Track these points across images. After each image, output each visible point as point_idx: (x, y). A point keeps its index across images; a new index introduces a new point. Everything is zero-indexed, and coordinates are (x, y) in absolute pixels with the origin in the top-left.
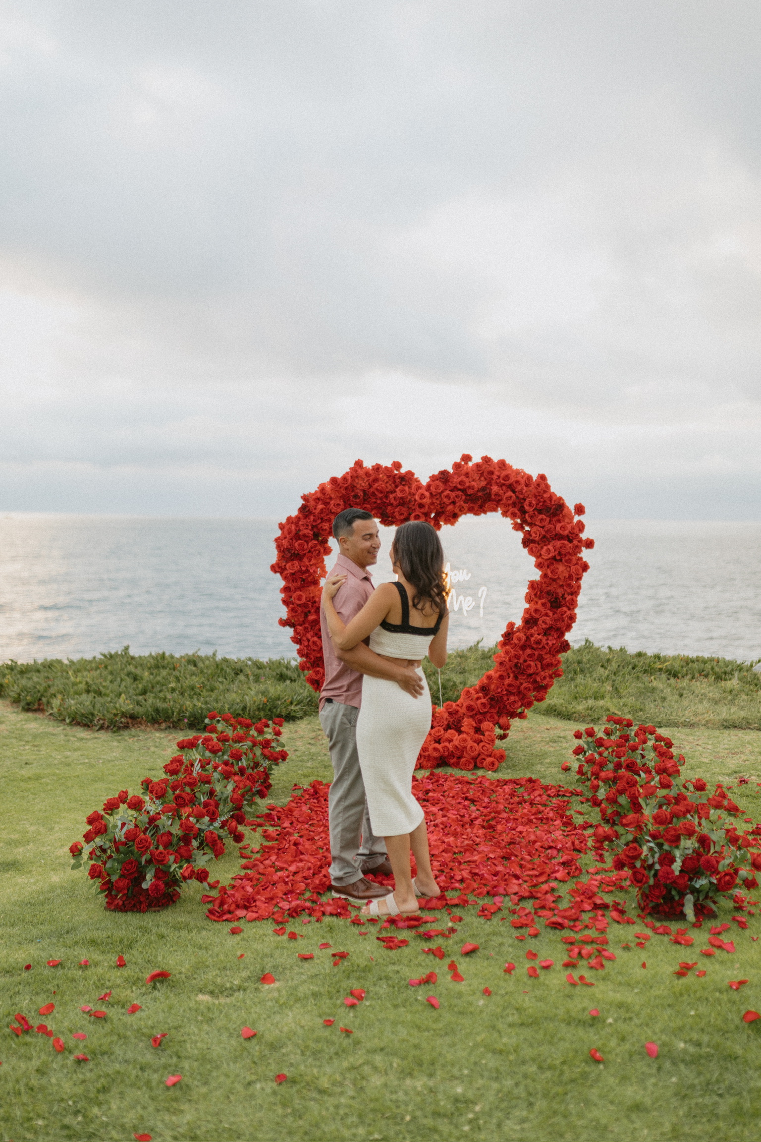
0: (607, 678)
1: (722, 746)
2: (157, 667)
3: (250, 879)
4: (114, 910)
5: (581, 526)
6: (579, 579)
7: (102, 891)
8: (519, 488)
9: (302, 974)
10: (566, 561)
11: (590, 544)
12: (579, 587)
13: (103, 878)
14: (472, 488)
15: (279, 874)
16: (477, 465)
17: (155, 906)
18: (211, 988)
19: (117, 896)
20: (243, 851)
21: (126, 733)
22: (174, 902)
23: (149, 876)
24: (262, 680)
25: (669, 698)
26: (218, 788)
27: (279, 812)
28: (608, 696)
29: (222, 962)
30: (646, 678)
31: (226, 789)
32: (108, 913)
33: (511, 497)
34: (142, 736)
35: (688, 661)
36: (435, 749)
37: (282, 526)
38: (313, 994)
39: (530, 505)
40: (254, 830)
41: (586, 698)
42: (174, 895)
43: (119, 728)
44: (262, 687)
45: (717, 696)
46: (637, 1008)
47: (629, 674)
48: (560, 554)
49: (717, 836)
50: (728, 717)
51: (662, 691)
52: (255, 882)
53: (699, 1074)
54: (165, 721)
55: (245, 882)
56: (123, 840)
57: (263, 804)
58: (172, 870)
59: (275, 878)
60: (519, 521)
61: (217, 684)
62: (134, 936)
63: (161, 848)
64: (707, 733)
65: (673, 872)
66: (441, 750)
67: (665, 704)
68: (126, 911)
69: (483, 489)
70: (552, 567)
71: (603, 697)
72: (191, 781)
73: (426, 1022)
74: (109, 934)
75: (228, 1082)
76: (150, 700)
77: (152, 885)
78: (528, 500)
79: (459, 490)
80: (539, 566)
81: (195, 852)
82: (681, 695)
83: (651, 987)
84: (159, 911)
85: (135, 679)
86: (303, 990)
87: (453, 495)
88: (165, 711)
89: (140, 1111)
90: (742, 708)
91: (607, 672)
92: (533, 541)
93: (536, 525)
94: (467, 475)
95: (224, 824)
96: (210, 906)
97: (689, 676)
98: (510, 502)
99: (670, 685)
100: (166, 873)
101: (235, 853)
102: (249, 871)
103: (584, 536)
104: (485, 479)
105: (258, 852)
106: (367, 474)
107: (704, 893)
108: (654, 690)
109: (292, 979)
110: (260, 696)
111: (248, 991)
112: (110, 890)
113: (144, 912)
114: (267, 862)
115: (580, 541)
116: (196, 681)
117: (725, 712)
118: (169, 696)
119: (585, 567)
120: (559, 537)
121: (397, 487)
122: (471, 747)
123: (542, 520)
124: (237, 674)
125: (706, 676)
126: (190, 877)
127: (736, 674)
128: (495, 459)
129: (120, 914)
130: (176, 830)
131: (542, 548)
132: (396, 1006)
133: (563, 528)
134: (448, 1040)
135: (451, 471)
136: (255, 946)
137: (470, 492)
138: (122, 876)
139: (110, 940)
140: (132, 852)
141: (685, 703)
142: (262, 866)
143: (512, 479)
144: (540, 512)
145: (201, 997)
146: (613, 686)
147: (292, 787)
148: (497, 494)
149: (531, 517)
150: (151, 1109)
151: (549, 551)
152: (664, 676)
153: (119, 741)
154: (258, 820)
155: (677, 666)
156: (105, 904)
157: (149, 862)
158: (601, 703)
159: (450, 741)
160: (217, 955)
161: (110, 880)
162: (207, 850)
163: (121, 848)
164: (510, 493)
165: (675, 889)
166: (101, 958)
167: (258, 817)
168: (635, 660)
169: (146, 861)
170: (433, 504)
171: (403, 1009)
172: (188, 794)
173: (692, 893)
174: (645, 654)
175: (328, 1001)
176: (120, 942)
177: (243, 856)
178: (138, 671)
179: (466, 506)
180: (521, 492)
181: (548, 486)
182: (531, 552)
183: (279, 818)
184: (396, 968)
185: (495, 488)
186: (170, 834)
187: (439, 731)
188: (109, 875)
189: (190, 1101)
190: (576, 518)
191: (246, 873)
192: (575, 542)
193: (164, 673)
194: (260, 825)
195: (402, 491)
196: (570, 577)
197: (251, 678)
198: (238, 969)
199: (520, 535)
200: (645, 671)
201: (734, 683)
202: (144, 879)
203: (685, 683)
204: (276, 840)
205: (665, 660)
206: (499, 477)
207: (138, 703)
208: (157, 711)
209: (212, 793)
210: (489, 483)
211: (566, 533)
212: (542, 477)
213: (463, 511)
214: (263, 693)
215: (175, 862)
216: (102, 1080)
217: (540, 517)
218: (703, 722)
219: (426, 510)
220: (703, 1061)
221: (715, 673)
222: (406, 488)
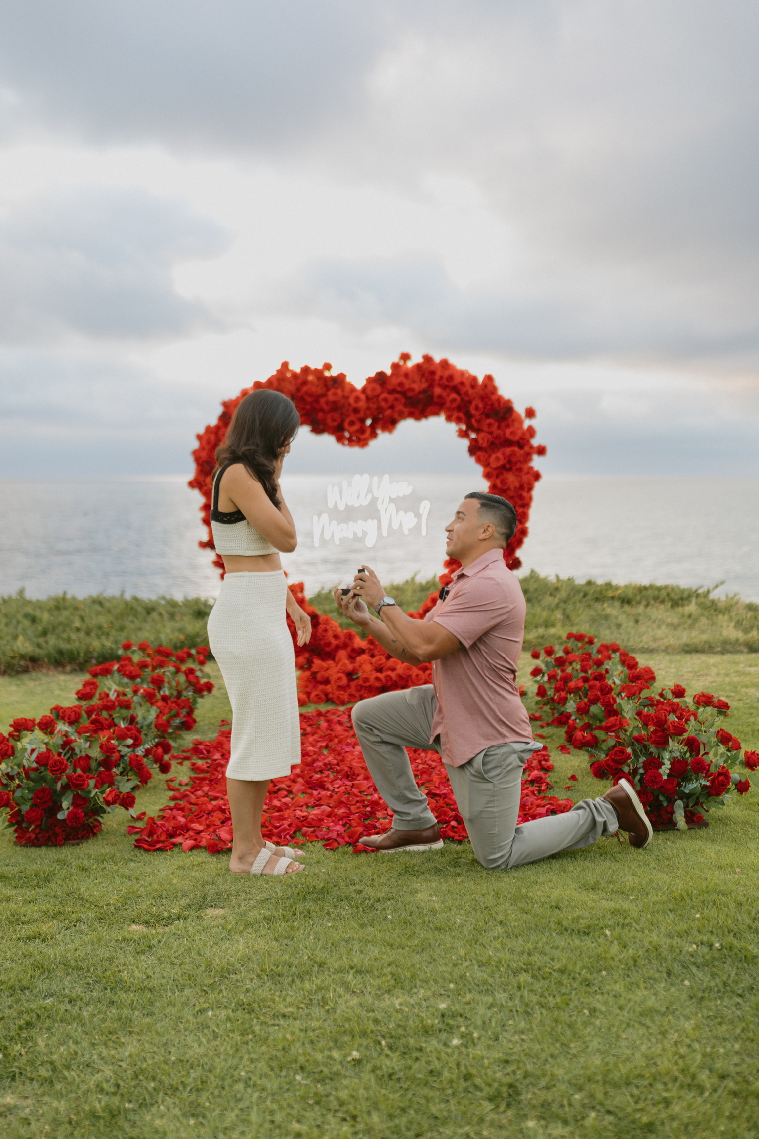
0: (557, 606)
1: (685, 670)
2: (58, 608)
3: (182, 809)
4: (25, 846)
5: (531, 432)
6: (530, 489)
7: (11, 824)
8: (463, 390)
9: (250, 899)
10: (517, 470)
11: (541, 451)
12: (530, 498)
13: (12, 808)
14: (412, 390)
15: (214, 803)
16: (418, 367)
17: (73, 839)
18: (146, 918)
19: (28, 828)
20: (171, 783)
21: (25, 677)
22: (95, 835)
23: (65, 804)
24: (178, 619)
25: (624, 625)
26: (140, 713)
27: (207, 746)
28: (559, 625)
29: (156, 890)
30: (598, 606)
31: (147, 715)
32: (18, 849)
33: (455, 400)
34: (44, 679)
35: (642, 590)
36: (377, 679)
37: (199, 437)
38: (265, 918)
39: (477, 408)
40: (181, 764)
41: (536, 627)
42: (95, 826)
43: (18, 673)
44: (178, 625)
45: (676, 621)
46: (635, 914)
47: (580, 601)
48: (510, 462)
49: (708, 737)
50: (688, 641)
51: (616, 618)
52: (187, 813)
53: (713, 976)
54: (70, 663)
55: (175, 812)
56: (34, 765)
57: (189, 739)
58: (92, 795)
59: (210, 807)
60: (464, 427)
61: (127, 624)
62: (52, 869)
63: (79, 771)
64: (667, 658)
65: (660, 775)
66: (384, 680)
67: (621, 631)
68: (39, 846)
69: (424, 391)
70: (501, 477)
71: (554, 625)
72: (109, 704)
73: (399, 940)
74: (22, 868)
75: (174, 1011)
76: (52, 640)
77: (69, 813)
78: (474, 403)
79: (398, 392)
80: (487, 476)
81: (119, 778)
82: (637, 622)
83: (647, 894)
84: (78, 844)
85: (34, 620)
86: (253, 915)
87: (391, 398)
88: (71, 652)
89: (73, 1047)
90: (703, 632)
91: (556, 601)
92: (480, 449)
93: (482, 431)
94: (406, 375)
95: (148, 752)
96: (137, 837)
97: (644, 603)
98: (454, 405)
99: (624, 612)
100: (86, 800)
101: (161, 786)
102: (179, 802)
103: (535, 442)
104: (427, 380)
105: (187, 784)
106: (295, 375)
107: (694, 797)
108: (607, 617)
109: (240, 906)
110: (177, 634)
111: (189, 920)
112: (19, 823)
113: (61, 846)
114: (199, 793)
115: (531, 447)
116: (103, 620)
117: (685, 637)
118: (73, 636)
119: (537, 476)
120: (508, 443)
121: (328, 389)
122: (417, 676)
123: (490, 425)
124: (148, 613)
125: (663, 602)
126: (114, 803)
127: (694, 600)
128: (437, 359)
129: (33, 849)
130: (96, 753)
131: (490, 456)
132: (362, 926)
133: (512, 433)
134: (426, 956)
135: (389, 372)
136: (193, 874)
137: (410, 394)
138: (34, 806)
139: (23, 875)
140: (44, 779)
141: (642, 629)
142: (193, 797)
143: (457, 380)
144: (487, 416)
145: (134, 927)
146: (564, 614)
147: (219, 722)
148: (440, 397)
149: (478, 421)
150: (85, 1044)
151: (498, 458)
152: (617, 604)
153: (18, 685)
154: (184, 754)
155: (630, 593)
156: (13, 839)
157: (65, 788)
158: (552, 631)
159: (393, 670)
160: (150, 885)
161: (20, 811)
162: (132, 776)
163: (33, 775)
164: (454, 396)
165: (663, 795)
166: (14, 892)
167: (184, 751)
168: (586, 588)
169: (62, 787)
170: (368, 408)
171: (370, 929)
172: (106, 719)
173: (681, 799)
174: (595, 583)
175: (283, 924)
176: (36, 875)
177: (171, 789)
178: (37, 613)
179: (406, 411)
180: (466, 393)
181: (494, 389)
182: (478, 460)
183: (208, 752)
184: (358, 887)
185: (438, 390)
186: (88, 757)
187: (380, 660)
188: (18, 805)
189: (131, 1032)
190: (527, 423)
191: (176, 804)
192: (527, 449)
193: (66, 613)
194: (187, 758)
195: (335, 394)
196: (521, 487)
197: (166, 616)
198: (176, 897)
199: (465, 443)
200: (597, 599)
201: (692, 608)
202: (60, 808)
203: (641, 609)
204: (207, 772)
205: (617, 588)
206: (441, 378)
207: (39, 646)
208: (61, 652)
209: (133, 719)
210: (431, 386)
211: (517, 438)
212: (489, 378)
213: (403, 416)
214: (181, 630)
215: (96, 786)
216: (25, 1016)
217: (488, 421)
218: (663, 648)
219: (361, 415)
220: (716, 963)
221: (671, 600)
222: (339, 391)
